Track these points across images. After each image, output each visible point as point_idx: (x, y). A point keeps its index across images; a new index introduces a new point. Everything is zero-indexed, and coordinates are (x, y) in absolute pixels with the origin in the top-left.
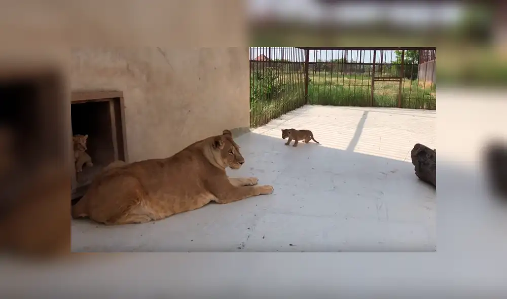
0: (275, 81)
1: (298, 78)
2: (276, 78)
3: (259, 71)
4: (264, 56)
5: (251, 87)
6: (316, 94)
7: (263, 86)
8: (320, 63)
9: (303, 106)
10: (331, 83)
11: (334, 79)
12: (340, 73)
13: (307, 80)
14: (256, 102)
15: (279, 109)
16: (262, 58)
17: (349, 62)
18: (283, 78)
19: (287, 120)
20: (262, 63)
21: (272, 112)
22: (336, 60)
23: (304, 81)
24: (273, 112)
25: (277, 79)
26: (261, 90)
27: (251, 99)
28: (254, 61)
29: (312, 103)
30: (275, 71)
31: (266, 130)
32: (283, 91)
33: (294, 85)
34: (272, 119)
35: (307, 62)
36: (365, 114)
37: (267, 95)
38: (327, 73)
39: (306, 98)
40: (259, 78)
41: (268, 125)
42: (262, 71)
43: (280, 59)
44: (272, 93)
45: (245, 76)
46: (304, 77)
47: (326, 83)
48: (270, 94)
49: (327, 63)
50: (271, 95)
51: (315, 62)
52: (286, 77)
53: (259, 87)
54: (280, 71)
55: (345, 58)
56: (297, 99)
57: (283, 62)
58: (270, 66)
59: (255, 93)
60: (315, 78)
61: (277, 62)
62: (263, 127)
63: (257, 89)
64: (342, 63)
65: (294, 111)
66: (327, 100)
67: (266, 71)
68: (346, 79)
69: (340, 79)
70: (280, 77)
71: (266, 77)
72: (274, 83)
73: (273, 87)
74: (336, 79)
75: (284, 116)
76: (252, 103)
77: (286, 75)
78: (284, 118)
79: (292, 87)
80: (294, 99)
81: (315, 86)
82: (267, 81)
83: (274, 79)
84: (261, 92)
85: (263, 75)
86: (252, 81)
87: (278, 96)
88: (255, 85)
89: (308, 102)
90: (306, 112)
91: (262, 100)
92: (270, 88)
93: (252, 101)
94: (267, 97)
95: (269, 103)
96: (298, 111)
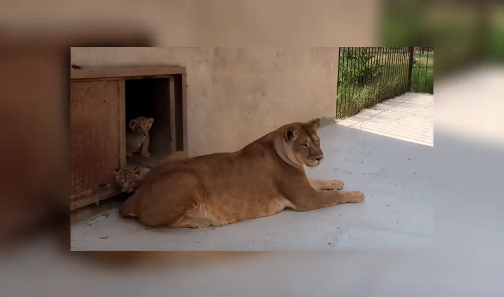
1: (399, 59)
2: (371, 57)
3: (351, 50)
5: (339, 68)
6: (422, 79)
7: (355, 67)
9: (404, 93)
13: (412, 61)
14: (345, 87)
15: (373, 97)
18: (381, 58)
19: (383, 110)
21: (364, 100)
23: (407, 62)
24: (366, 99)
25: (373, 58)
26: (351, 72)
27: (339, 83)
29: (418, 91)
31: (356, 122)
32: (380, 74)
33: (393, 67)
34: (364, 108)
39: (409, 84)
41: (357, 115)
44: (366, 76)
46: (408, 58)
50: (364, 78)
52: (384, 57)
53: (349, 69)
56: (397, 85)
59: (343, 75)
60: (421, 59)
62: (352, 118)
63: (347, 71)
67: (360, 49)
70: (376, 56)
71: (360, 56)
72: (369, 64)
73: (367, 68)
75: (380, 105)
76: (339, 88)
77: (384, 55)
78: (379, 108)
79: (391, 69)
80: (395, 83)
81: (422, 69)
82: (360, 61)
83: (369, 59)
84: (351, 74)
85: (356, 54)
86: (341, 61)
87: (373, 79)
88: (345, 65)
89: (412, 89)
90: (407, 102)
91: (353, 84)
92: (363, 70)
93: (341, 84)
94: (359, 81)
95: (361, 88)
96: (398, 99)
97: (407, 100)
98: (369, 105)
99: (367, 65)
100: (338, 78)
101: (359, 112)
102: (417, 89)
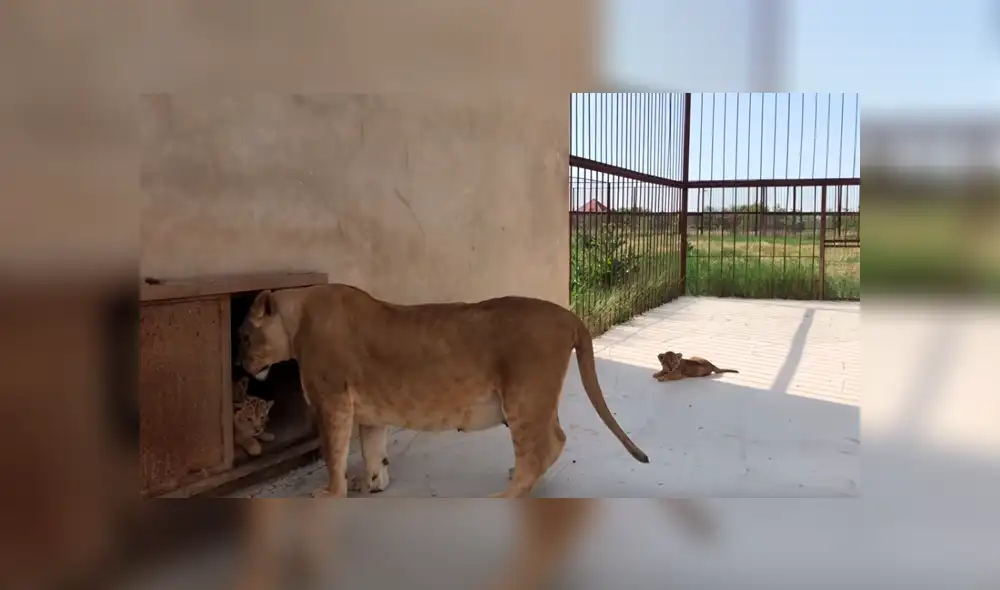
0: (619, 250)
1: (665, 245)
2: (621, 244)
3: (588, 233)
4: (597, 203)
5: (571, 263)
6: (703, 275)
7: (596, 260)
8: (711, 213)
9: (676, 298)
10: (734, 253)
11: (740, 245)
12: (752, 233)
13: (685, 246)
14: (582, 292)
15: (627, 305)
16: (594, 207)
17: (771, 210)
18: (636, 244)
19: (644, 326)
20: (593, 217)
21: (613, 312)
22: (744, 207)
23: (678, 249)
24: (616, 310)
25: (624, 245)
26: (591, 268)
27: (571, 286)
28: (577, 213)
29: (696, 294)
30: (620, 231)
31: (603, 347)
32: (636, 269)
33: (656, 258)
34: (614, 324)
35: (684, 213)
36: (809, 315)
37: (604, 276)
38: (725, 233)
39: (683, 283)
40: (587, 245)
41: (603, 336)
42: (593, 232)
43: (630, 207)
44: (614, 274)
45: (560, 240)
46: (678, 241)
47: (724, 253)
48: (609, 274)
49: (724, 213)
50: (609, 279)
51: (701, 211)
52: (641, 242)
53: (587, 263)
54: (629, 231)
55: (762, 203)
56: (665, 285)
57: (635, 213)
58: (608, 222)
59: (579, 273)
60: (699, 243)
61: (623, 213)
63: (583, 266)
64: (756, 213)
65: (657, 309)
66: (727, 287)
67: (602, 232)
68: (765, 244)
69: (752, 245)
70: (628, 241)
71: (602, 243)
72: (617, 254)
73: (615, 262)
74: (744, 244)
75: (639, 319)
76: (573, 293)
77: (641, 238)
78: (639, 322)
79: (653, 261)
80: (659, 284)
81: (702, 259)
82: (604, 250)
83: (617, 246)
84: (591, 272)
85: (596, 239)
86: (574, 251)
87: (626, 279)
88: (580, 258)
89: (688, 290)
90: (683, 311)
91: (593, 287)
92: (609, 265)
93: (574, 289)
94: (603, 281)
95: (608, 292)
96: (667, 308)
97: (680, 309)
98: (622, 319)
99: (615, 256)
100: (570, 278)
101: (606, 330)
102: (697, 290)
